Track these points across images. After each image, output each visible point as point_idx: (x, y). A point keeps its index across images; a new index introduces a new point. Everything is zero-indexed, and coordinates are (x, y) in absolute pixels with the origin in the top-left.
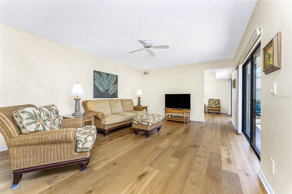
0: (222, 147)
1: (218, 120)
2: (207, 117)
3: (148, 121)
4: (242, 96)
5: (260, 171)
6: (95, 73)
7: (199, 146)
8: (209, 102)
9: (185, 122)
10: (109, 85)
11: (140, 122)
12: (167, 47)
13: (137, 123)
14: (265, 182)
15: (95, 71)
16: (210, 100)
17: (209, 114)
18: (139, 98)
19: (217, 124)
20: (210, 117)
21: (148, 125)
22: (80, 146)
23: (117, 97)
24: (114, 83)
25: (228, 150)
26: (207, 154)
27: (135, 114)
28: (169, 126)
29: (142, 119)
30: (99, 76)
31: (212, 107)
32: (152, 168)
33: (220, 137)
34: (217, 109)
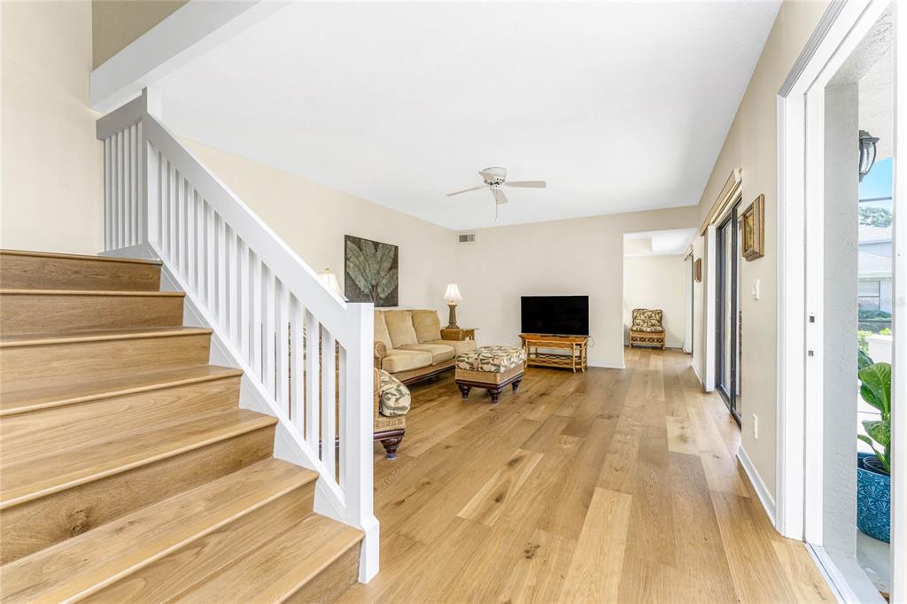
0: (670, 418)
1: (657, 363)
2: (630, 358)
3: (496, 362)
4: (717, 302)
5: (740, 450)
6: (348, 242)
7: (618, 416)
8: (635, 318)
9: (576, 369)
10: (378, 273)
11: (475, 365)
12: (542, 184)
13: (468, 367)
14: (753, 472)
15: (347, 238)
16: (637, 313)
17: (634, 350)
18: (452, 308)
19: (657, 372)
20: (637, 358)
21: (497, 371)
22: (391, 403)
23: (396, 305)
24: (389, 266)
25: (682, 422)
26: (637, 429)
27: (452, 348)
28: (537, 379)
29: (481, 357)
30: (358, 250)
31: (642, 331)
32: (530, 452)
33: (664, 400)
34: (655, 336)
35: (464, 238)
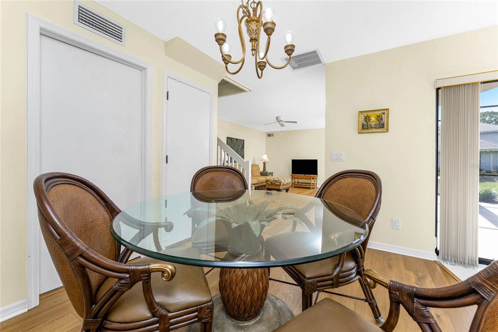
3: (280, 182)
6: (228, 139)
9: (312, 188)
10: (237, 150)
11: (273, 183)
13: (270, 183)
18: (264, 164)
24: (241, 147)
29: (275, 180)
30: (231, 142)
35: (269, 135)
